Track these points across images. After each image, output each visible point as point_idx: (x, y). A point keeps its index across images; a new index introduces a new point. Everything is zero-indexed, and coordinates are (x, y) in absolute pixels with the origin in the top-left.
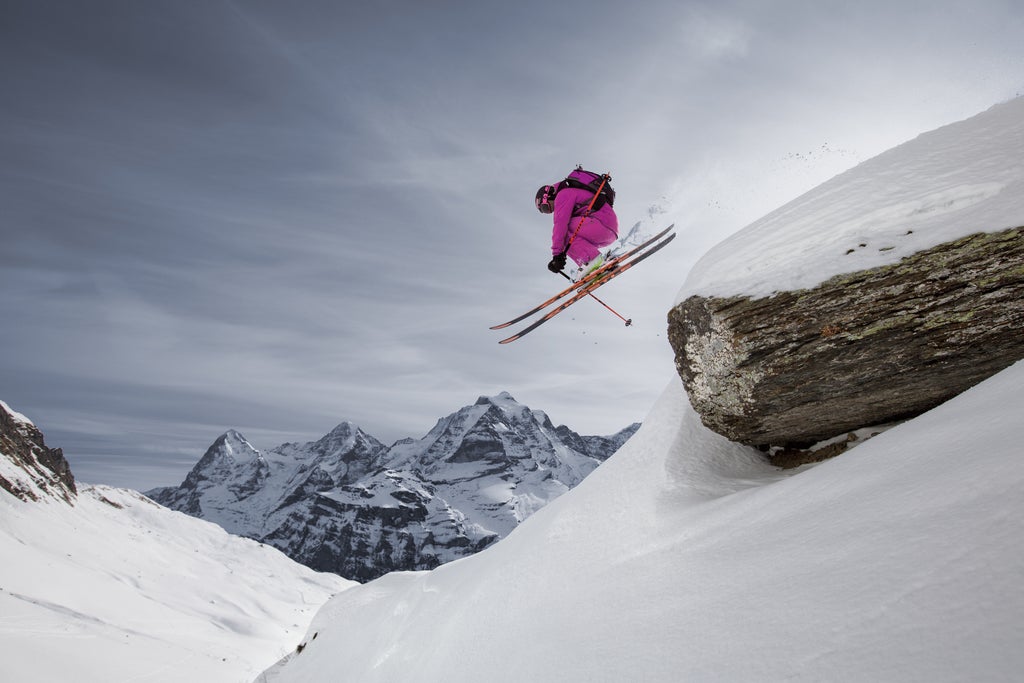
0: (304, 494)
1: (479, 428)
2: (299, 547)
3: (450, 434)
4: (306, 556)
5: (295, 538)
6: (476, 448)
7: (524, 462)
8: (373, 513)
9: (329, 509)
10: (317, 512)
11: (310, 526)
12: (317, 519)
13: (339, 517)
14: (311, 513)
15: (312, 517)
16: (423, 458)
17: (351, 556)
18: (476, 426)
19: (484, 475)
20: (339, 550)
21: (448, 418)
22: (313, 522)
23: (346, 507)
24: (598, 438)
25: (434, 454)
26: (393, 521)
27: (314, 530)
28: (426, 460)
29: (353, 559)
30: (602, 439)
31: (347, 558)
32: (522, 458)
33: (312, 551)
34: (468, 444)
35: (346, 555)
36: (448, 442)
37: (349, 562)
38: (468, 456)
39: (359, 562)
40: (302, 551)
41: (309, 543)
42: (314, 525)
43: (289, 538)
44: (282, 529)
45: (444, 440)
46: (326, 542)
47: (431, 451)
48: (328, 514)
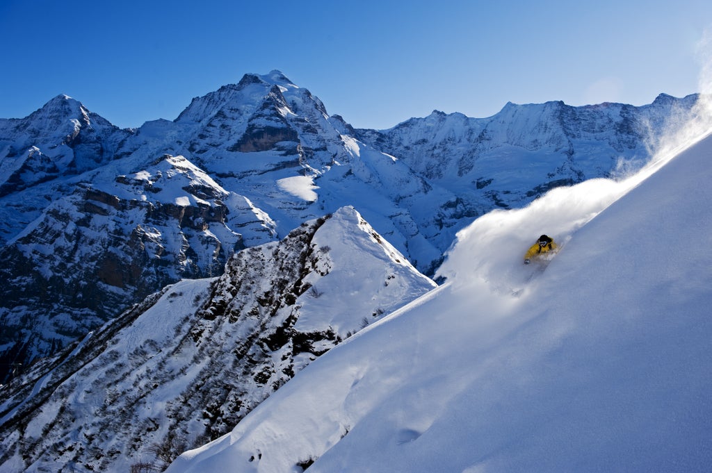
0: (23, 183)
1: (266, 111)
2: (72, 253)
3: (225, 117)
4: (85, 266)
5: (61, 241)
6: (265, 136)
7: (321, 153)
8: (165, 211)
9: (105, 206)
10: (88, 208)
11: (83, 228)
12: (89, 218)
13: (121, 216)
14: (80, 211)
15: (82, 215)
16: (192, 145)
17: (149, 266)
18: (263, 108)
19: (278, 167)
20: (130, 259)
21: (205, 97)
22: (84, 222)
23: (128, 204)
24: (373, 132)
25: (207, 140)
26: (191, 223)
27: (88, 232)
28: (198, 148)
29: (152, 269)
30: (378, 133)
31: (145, 269)
32: (317, 150)
33: (92, 259)
34: (255, 131)
35: (143, 264)
36: (223, 126)
37: (147, 274)
38: (255, 144)
39: (162, 274)
40: (77, 259)
41: (85, 249)
42: (88, 226)
43: (52, 242)
44: (41, 231)
45: (217, 123)
46: (110, 249)
47: (202, 136)
48: (104, 213)
